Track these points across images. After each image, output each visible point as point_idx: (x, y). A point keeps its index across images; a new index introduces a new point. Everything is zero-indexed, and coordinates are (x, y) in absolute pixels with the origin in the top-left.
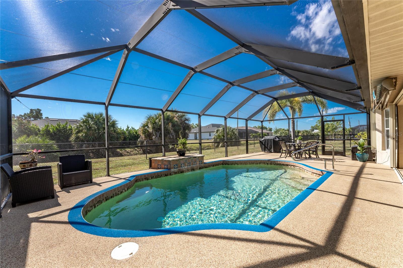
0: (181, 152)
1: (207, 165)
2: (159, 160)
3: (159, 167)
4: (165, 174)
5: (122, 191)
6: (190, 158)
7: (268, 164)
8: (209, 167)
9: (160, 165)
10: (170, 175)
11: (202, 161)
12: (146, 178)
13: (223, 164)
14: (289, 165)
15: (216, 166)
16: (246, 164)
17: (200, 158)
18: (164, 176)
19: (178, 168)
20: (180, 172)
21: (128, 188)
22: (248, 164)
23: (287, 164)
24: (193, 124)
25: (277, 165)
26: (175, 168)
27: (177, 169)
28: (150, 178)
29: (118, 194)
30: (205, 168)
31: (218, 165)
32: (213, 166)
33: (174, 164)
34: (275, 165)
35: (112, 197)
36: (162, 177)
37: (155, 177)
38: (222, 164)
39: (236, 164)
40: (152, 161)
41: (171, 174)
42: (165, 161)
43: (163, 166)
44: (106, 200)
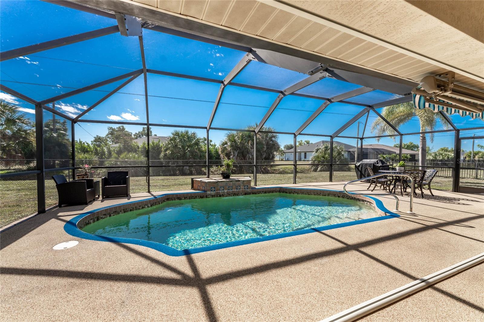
0: (225, 174)
1: (254, 191)
2: (198, 181)
3: (199, 189)
4: (200, 196)
5: (143, 206)
6: (231, 181)
7: (339, 197)
8: (259, 193)
9: (200, 186)
10: (206, 197)
11: (249, 186)
12: (178, 198)
13: (280, 192)
14: (365, 201)
15: (269, 193)
16: (309, 194)
17: (245, 182)
18: (199, 197)
19: (217, 191)
20: (218, 196)
21: (152, 205)
22: (312, 194)
23: (362, 199)
24: (302, 141)
25: (351, 199)
26: (211, 191)
27: (214, 192)
28: (183, 198)
29: (139, 209)
30: (253, 194)
31: (273, 192)
32: (264, 193)
33: (211, 187)
35: (131, 210)
36: (197, 198)
37: (188, 197)
38: (278, 192)
39: (296, 193)
40: (194, 181)
41: (208, 196)
42: (203, 182)
43: (201, 188)
44: (125, 212)
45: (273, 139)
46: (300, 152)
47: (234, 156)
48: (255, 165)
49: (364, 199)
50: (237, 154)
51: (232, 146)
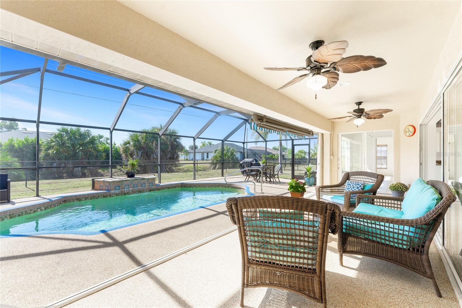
0: (129, 173)
1: (159, 187)
2: (101, 181)
3: (101, 189)
4: (104, 196)
5: (36, 210)
6: (137, 180)
7: (225, 187)
8: (163, 189)
9: (102, 186)
10: (110, 197)
11: (153, 183)
12: (77, 199)
13: (181, 187)
15: (172, 188)
16: (204, 187)
17: (150, 180)
18: (102, 197)
19: (121, 189)
20: (123, 194)
21: (47, 207)
22: (206, 187)
23: (240, 187)
25: (233, 188)
26: (116, 190)
27: (118, 190)
28: (84, 199)
29: (30, 213)
30: (157, 190)
31: (175, 188)
32: (168, 189)
33: (116, 186)
34: (231, 188)
35: (19, 215)
36: (100, 198)
37: (89, 198)
38: (180, 187)
39: (195, 186)
40: (95, 182)
41: (112, 195)
42: (106, 182)
43: (104, 188)
44: (11, 218)
45: (178, 140)
46: (203, 152)
47: (137, 156)
48: (159, 164)
49: (241, 187)
50: (140, 154)
51: (135, 146)
